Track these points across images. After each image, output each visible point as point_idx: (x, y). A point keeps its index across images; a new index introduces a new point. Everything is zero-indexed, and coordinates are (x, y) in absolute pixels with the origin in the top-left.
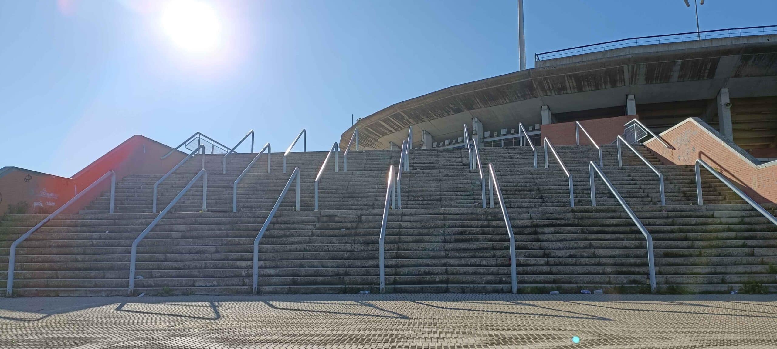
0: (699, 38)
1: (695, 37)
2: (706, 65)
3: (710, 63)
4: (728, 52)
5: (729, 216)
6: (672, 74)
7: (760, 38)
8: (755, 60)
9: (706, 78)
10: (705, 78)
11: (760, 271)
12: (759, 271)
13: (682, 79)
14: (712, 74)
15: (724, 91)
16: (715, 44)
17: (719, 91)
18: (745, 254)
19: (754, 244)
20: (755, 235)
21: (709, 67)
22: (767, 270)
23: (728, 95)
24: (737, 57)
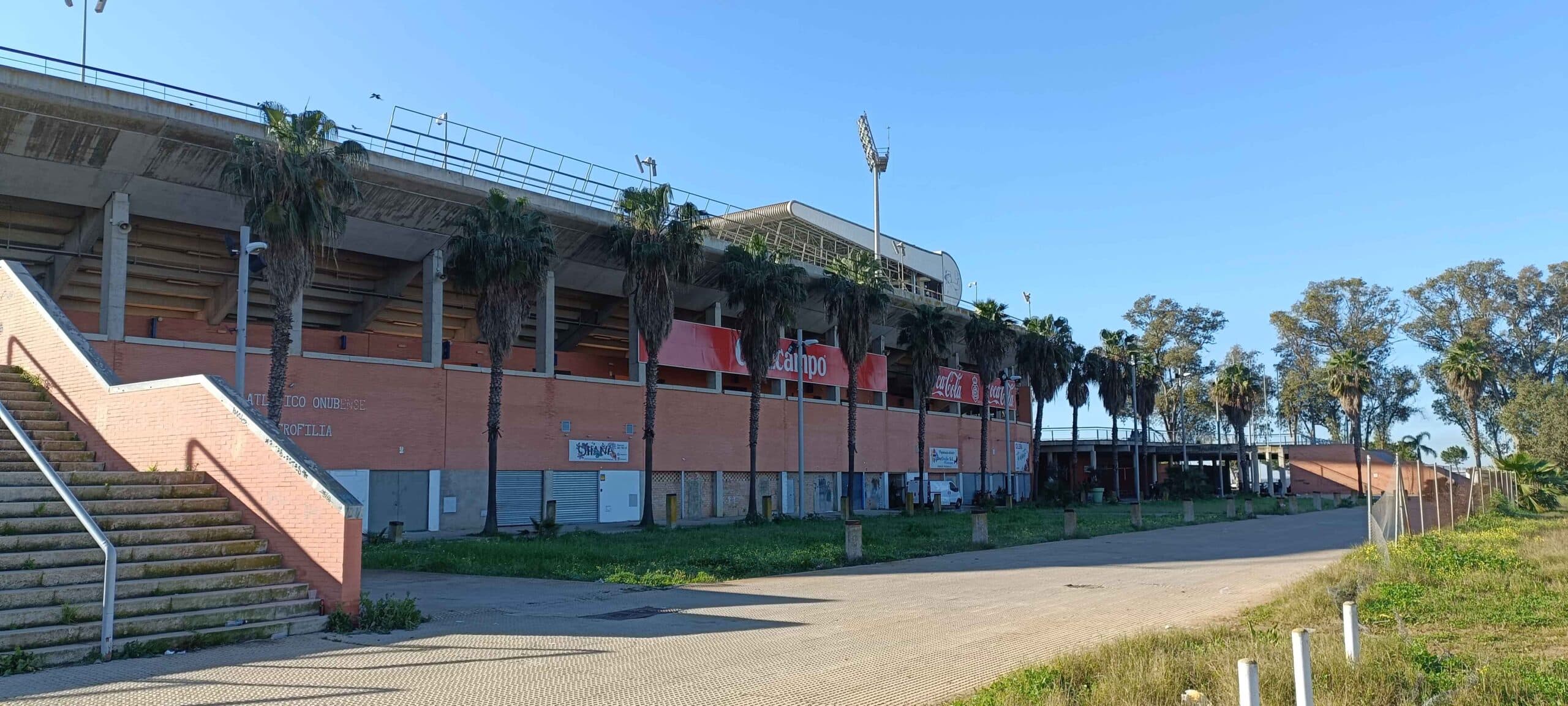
0: (83, 78)
1: (74, 73)
2: (90, 138)
3: (99, 137)
4: (136, 126)
5: (18, 497)
6: (11, 136)
7: (199, 115)
8: (184, 152)
9: (87, 164)
10: (85, 163)
11: (43, 620)
12: (40, 621)
13: (35, 153)
14: (100, 158)
15: (120, 197)
16: (114, 101)
17: (111, 196)
18: (23, 584)
19: (48, 562)
20: (56, 540)
21: (94, 143)
22: (58, 617)
23: (127, 207)
24: (151, 139)
